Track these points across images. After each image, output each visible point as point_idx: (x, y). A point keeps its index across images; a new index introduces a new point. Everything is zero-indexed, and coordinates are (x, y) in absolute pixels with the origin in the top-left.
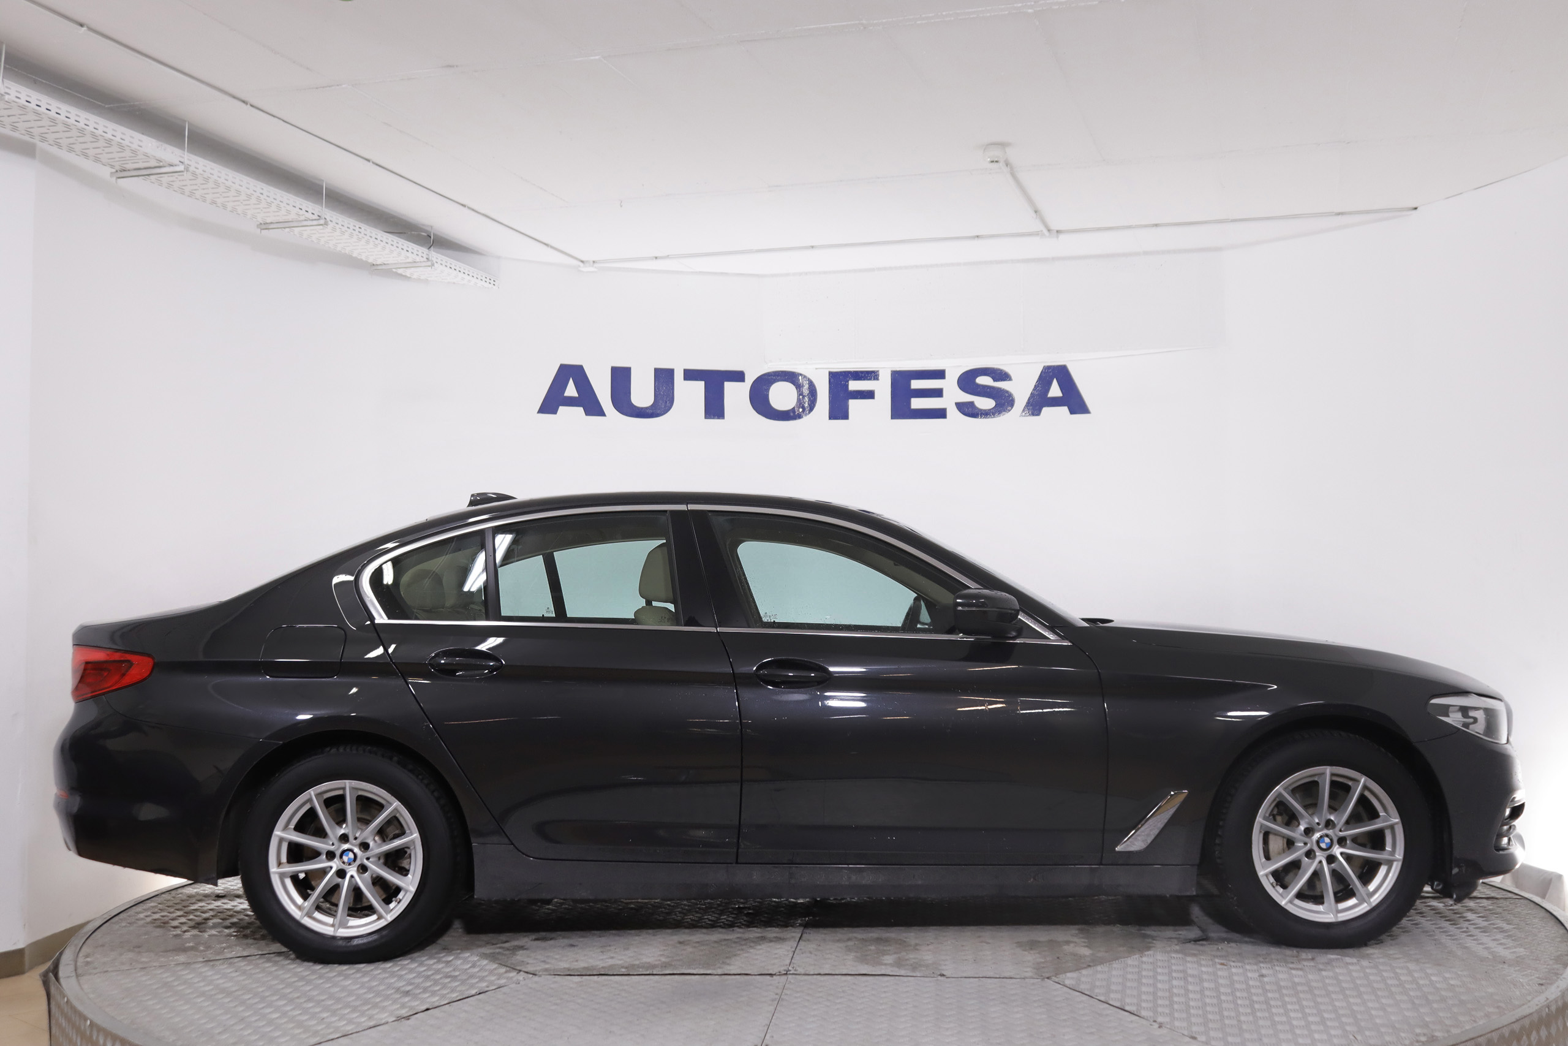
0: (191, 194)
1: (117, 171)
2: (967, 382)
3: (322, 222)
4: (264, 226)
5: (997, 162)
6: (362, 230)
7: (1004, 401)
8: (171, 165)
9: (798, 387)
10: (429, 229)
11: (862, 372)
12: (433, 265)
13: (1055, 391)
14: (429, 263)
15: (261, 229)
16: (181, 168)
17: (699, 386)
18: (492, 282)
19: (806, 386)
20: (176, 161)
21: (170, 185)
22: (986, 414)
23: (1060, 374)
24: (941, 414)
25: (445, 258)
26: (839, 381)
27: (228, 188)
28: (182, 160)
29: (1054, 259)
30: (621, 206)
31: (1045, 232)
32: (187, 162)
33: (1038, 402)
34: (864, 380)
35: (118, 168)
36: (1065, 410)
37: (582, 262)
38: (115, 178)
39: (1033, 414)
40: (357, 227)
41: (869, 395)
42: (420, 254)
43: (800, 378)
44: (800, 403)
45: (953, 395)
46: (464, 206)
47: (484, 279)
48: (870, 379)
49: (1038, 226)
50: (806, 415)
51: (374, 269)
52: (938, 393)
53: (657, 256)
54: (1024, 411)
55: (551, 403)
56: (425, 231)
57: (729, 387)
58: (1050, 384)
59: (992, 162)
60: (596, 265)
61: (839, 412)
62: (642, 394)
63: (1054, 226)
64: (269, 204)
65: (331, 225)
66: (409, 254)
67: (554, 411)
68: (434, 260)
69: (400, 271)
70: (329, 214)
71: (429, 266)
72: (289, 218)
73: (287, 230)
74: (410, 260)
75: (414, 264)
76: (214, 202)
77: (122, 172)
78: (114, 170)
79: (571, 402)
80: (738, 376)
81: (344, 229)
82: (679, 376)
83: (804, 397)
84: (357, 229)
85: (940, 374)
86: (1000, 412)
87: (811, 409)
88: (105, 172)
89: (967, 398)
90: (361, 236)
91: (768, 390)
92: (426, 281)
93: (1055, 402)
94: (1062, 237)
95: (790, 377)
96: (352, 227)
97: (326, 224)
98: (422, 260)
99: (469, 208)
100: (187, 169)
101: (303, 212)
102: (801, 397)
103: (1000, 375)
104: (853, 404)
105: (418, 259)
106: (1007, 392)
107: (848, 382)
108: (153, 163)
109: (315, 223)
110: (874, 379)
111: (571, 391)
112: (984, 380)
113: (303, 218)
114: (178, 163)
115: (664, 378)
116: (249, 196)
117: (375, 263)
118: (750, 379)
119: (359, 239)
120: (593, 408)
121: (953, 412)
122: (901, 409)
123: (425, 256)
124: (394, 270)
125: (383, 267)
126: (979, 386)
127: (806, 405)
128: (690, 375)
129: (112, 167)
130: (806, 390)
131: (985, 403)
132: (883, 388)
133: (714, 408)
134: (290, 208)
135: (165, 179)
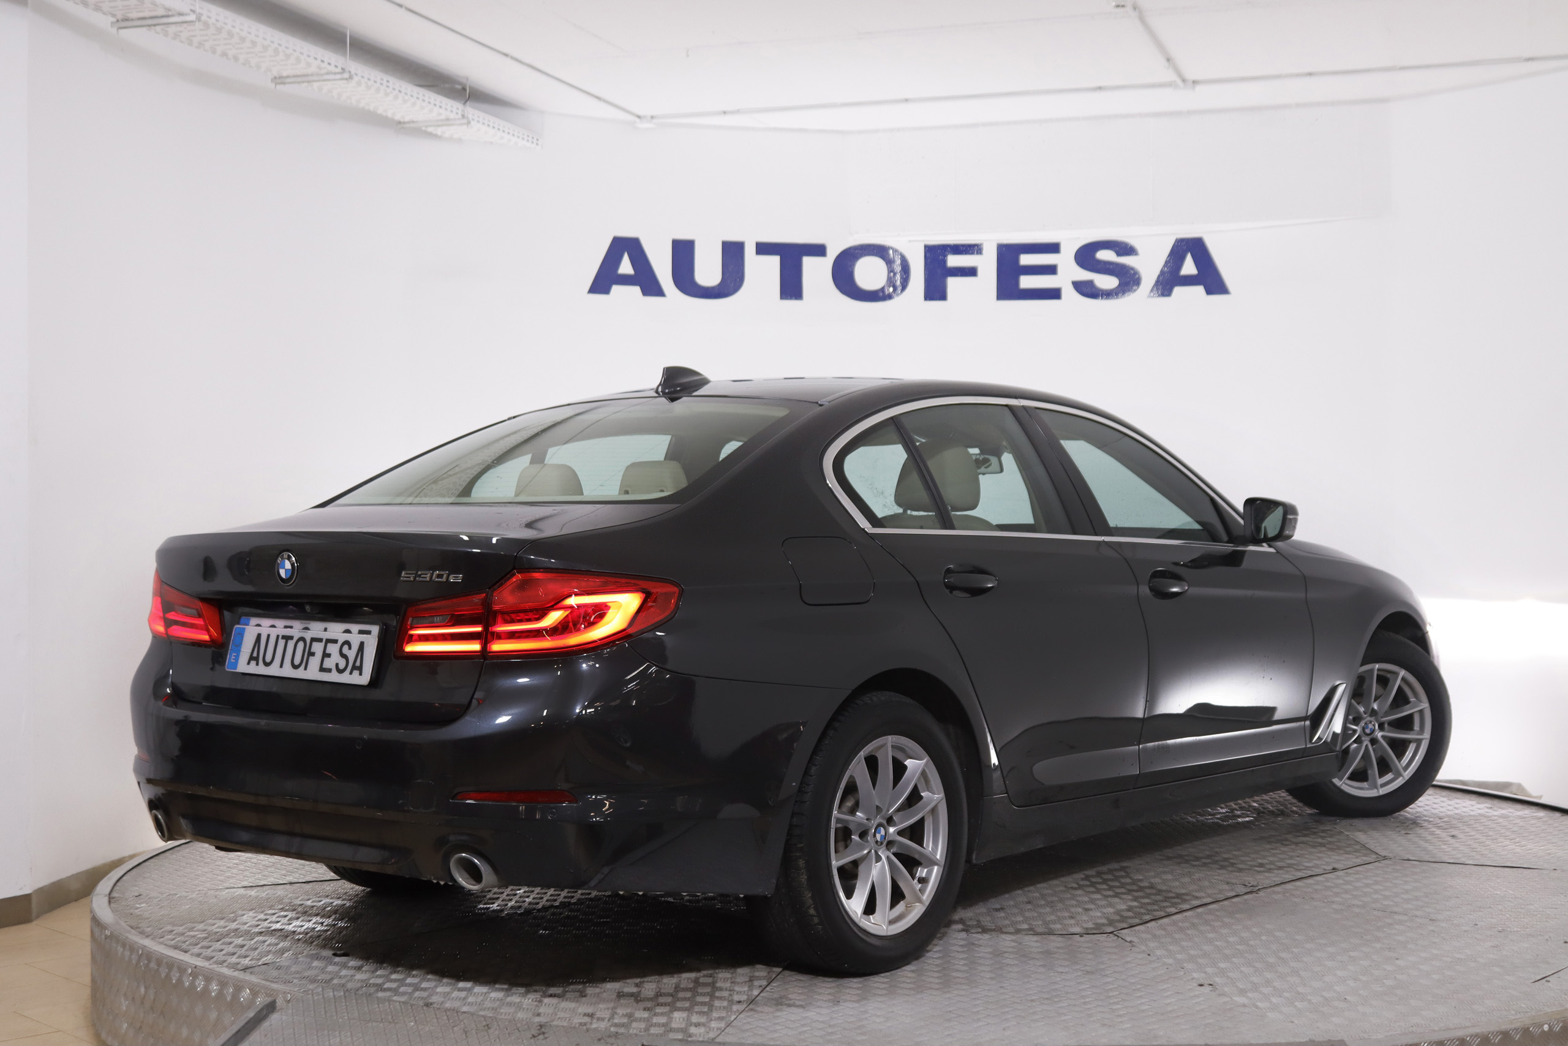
0: (200, 45)
1: (118, 21)
2: (1086, 256)
3: (346, 75)
4: (279, 80)
5: (1123, 6)
6: (390, 85)
7: (1128, 280)
8: (181, 14)
9: (889, 262)
10: (464, 81)
11: (963, 246)
12: (469, 123)
13: (1189, 267)
14: (465, 121)
15: (276, 84)
16: (192, 17)
17: (774, 261)
18: (535, 141)
19: (898, 262)
20: (185, 9)
21: (176, 36)
22: (1108, 294)
23: (1195, 247)
24: (1054, 294)
25: (482, 115)
26: (935, 255)
27: (243, 39)
28: (193, 8)
29: (1190, 113)
30: (688, 56)
31: (1179, 82)
32: (198, 10)
33: (1168, 282)
34: (966, 254)
35: (120, 17)
36: (1200, 290)
37: (639, 117)
38: (116, 29)
39: (1163, 295)
40: (385, 80)
41: (971, 272)
42: (454, 110)
43: (891, 252)
44: (891, 282)
45: (1069, 271)
46: (506, 55)
47: (526, 137)
48: (972, 253)
49: (1170, 76)
50: (898, 295)
51: (400, 127)
52: (1051, 270)
53: (725, 109)
54: (1152, 290)
55: (603, 282)
56: (459, 83)
57: (808, 262)
58: (1182, 259)
59: (1118, 6)
60: (655, 121)
61: (935, 291)
62: (708, 271)
63: (1190, 75)
64: (288, 57)
65: (356, 79)
66: (442, 111)
67: (606, 291)
68: (470, 117)
69: (430, 129)
70: (356, 67)
71: (465, 124)
72: (309, 71)
73: (304, 85)
74: (443, 117)
75: (447, 122)
76: (224, 54)
77: (124, 22)
78: (114, 20)
79: (625, 280)
80: (819, 250)
81: (370, 83)
82: (750, 251)
83: (895, 274)
84: (385, 82)
85: (1054, 248)
86: (1124, 292)
87: (904, 287)
88: (103, 22)
89: (1085, 275)
90: (388, 90)
91: (853, 265)
92: (460, 141)
93: (1189, 281)
94: (1198, 88)
95: (879, 251)
96: (378, 80)
97: (351, 77)
98: (457, 117)
99: (512, 58)
100: (199, 19)
101: (325, 65)
102: (892, 274)
103: (1125, 249)
104: (952, 283)
105: (452, 116)
106: (1132, 269)
107: (945, 256)
108: (161, 12)
109: (338, 77)
110: (977, 253)
111: (626, 267)
112: (1105, 255)
113: (323, 71)
114: (189, 11)
115: (733, 253)
116: (265, 48)
117: (402, 120)
118: (832, 253)
119: (387, 94)
120: (650, 286)
121: (1069, 292)
122: (1008, 289)
123: (460, 112)
124: (424, 128)
125: (412, 125)
126: (1099, 262)
127: (898, 283)
128: (763, 249)
129: (113, 15)
130: (898, 267)
131: (1106, 282)
132: (987, 264)
133: (791, 287)
134: (311, 60)
135: (172, 29)
